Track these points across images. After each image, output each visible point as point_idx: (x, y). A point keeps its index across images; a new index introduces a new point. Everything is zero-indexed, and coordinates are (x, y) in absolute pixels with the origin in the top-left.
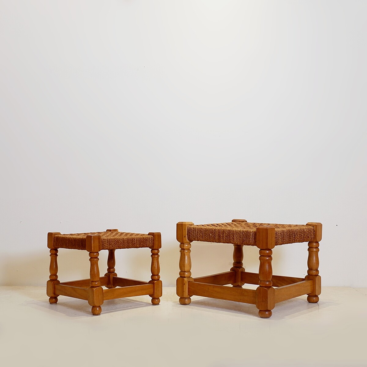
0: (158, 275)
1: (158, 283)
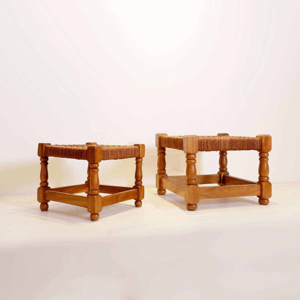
0: (141, 181)
1: (141, 188)
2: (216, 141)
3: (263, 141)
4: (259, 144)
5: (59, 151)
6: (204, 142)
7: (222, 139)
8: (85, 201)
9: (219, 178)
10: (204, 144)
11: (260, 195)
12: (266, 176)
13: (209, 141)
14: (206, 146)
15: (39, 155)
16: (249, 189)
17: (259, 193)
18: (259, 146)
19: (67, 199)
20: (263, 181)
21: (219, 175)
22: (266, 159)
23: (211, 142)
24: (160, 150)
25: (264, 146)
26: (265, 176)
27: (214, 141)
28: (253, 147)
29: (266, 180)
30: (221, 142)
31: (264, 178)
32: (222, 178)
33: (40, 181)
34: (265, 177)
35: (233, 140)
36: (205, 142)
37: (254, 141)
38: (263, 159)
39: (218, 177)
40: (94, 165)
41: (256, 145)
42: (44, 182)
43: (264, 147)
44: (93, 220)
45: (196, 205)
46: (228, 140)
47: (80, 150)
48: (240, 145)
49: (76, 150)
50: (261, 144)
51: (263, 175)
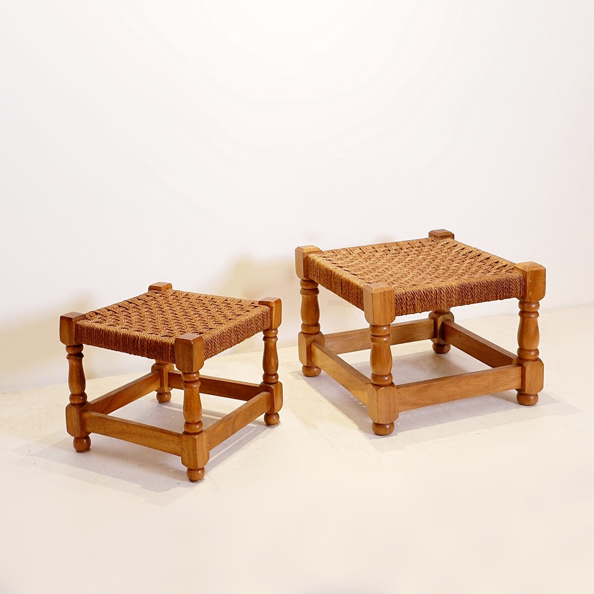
1: (276, 389)
2: (432, 293)
3: (529, 281)
4: (519, 287)
5: (110, 338)
6: (406, 298)
7: (443, 287)
8: (173, 443)
9: (433, 327)
10: (406, 302)
11: (520, 387)
12: (534, 349)
13: (417, 296)
14: (410, 305)
15: (62, 340)
16: (497, 378)
17: (517, 383)
18: (520, 291)
19: (134, 434)
20: (527, 360)
21: (433, 321)
22: (533, 316)
23: (421, 296)
24: (307, 285)
25: (529, 291)
26: (530, 349)
27: (428, 293)
28: (507, 293)
29: (534, 358)
30: (441, 292)
31: (528, 352)
32: (438, 328)
33: (69, 393)
34: (530, 351)
35: (466, 286)
36: (409, 297)
37: (510, 281)
38: (527, 315)
39: (431, 325)
40: (191, 375)
41: (513, 290)
42: (77, 397)
43: (531, 293)
44: (194, 481)
45: (392, 424)
46: (455, 286)
47: (157, 342)
48: (480, 293)
49: (148, 341)
50: (523, 286)
51: (526, 347)
